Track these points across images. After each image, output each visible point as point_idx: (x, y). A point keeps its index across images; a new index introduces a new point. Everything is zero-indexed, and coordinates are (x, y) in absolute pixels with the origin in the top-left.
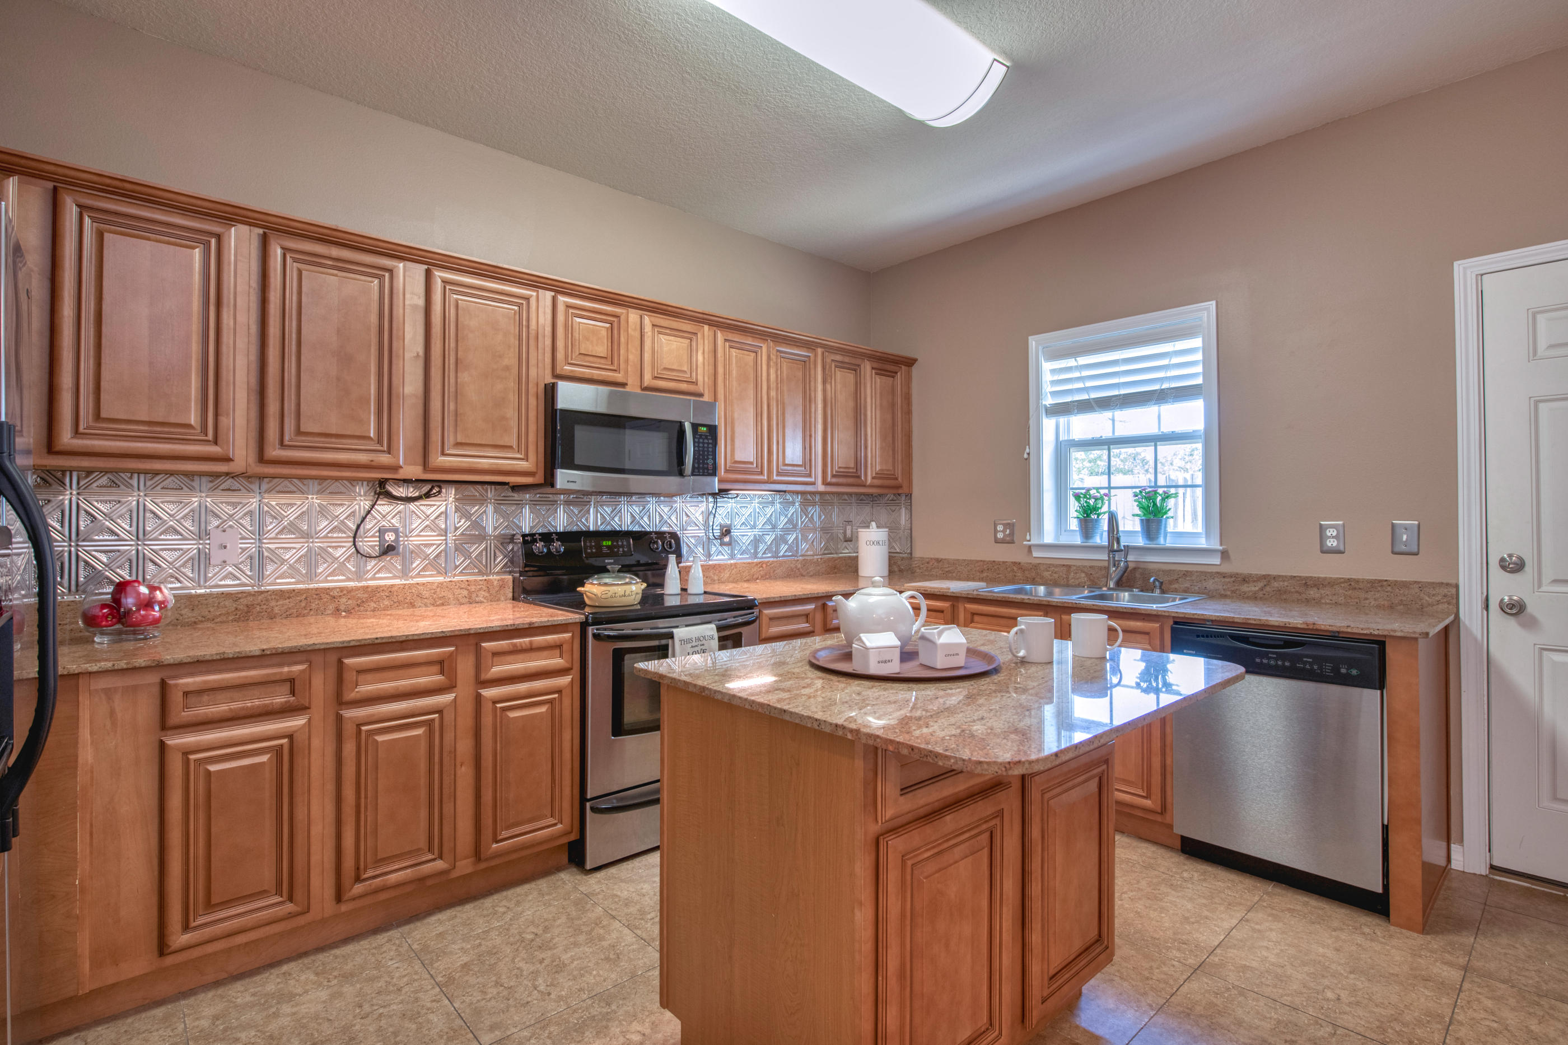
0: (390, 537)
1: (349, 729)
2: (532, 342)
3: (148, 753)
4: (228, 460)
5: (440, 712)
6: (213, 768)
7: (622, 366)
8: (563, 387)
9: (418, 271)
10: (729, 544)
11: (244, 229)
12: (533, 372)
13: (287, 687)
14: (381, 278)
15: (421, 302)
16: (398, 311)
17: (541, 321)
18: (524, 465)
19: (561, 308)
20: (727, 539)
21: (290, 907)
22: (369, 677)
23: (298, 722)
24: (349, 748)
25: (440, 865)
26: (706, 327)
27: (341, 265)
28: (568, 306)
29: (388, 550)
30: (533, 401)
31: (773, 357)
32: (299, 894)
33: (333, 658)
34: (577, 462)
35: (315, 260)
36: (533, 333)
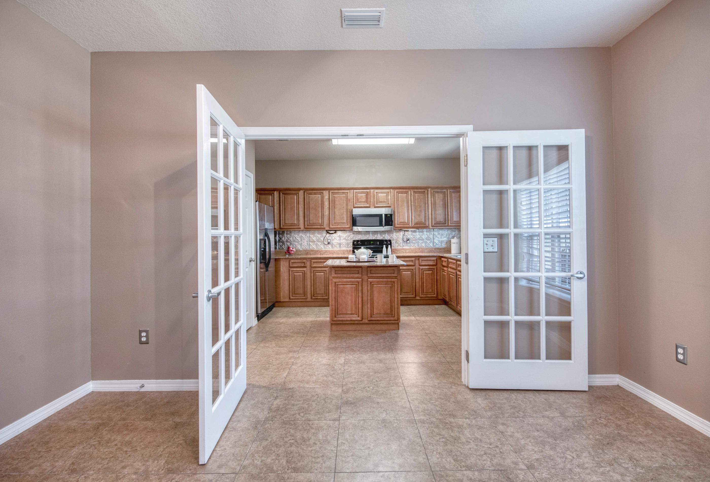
0: (329, 241)
1: (312, 271)
2: (349, 201)
3: (288, 270)
4: (300, 228)
5: (326, 271)
6: (295, 274)
7: (369, 203)
8: (354, 210)
9: (328, 192)
10: (409, 243)
11: (301, 191)
12: (349, 207)
13: (304, 264)
14: (321, 194)
15: (328, 197)
16: (324, 200)
17: (351, 196)
18: (347, 226)
19: (355, 193)
20: (408, 242)
21: (304, 297)
22: (315, 263)
23: (305, 269)
24: (312, 274)
25: (326, 297)
26: (392, 190)
27: (315, 194)
28: (356, 192)
29: (329, 243)
30: (349, 213)
31: (412, 194)
32: (306, 296)
33: (310, 259)
34: (357, 225)
35: (311, 194)
36: (349, 199)
